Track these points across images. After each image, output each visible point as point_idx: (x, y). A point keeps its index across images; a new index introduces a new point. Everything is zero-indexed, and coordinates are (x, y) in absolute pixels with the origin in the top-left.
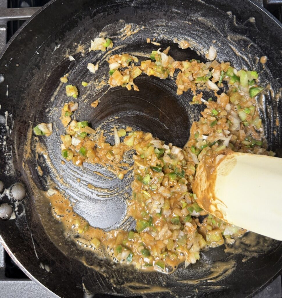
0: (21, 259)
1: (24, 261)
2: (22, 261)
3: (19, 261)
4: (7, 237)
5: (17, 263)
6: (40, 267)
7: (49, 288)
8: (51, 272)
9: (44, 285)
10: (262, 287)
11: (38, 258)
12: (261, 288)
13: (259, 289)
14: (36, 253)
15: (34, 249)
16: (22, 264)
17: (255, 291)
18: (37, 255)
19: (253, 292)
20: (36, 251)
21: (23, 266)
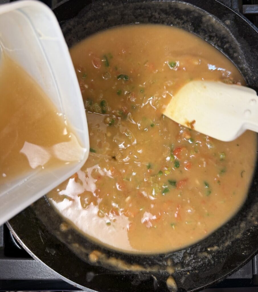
0: (28, 245)
1: (31, 246)
2: (29, 246)
3: (27, 246)
4: (15, 225)
5: (25, 248)
6: (46, 251)
7: (54, 270)
8: (56, 255)
9: (50, 267)
10: (245, 261)
11: (44, 243)
12: (245, 263)
13: (243, 263)
14: (42, 239)
15: (39, 235)
16: (29, 249)
17: (240, 265)
18: (42, 241)
19: (237, 266)
20: (42, 237)
21: (31, 250)
